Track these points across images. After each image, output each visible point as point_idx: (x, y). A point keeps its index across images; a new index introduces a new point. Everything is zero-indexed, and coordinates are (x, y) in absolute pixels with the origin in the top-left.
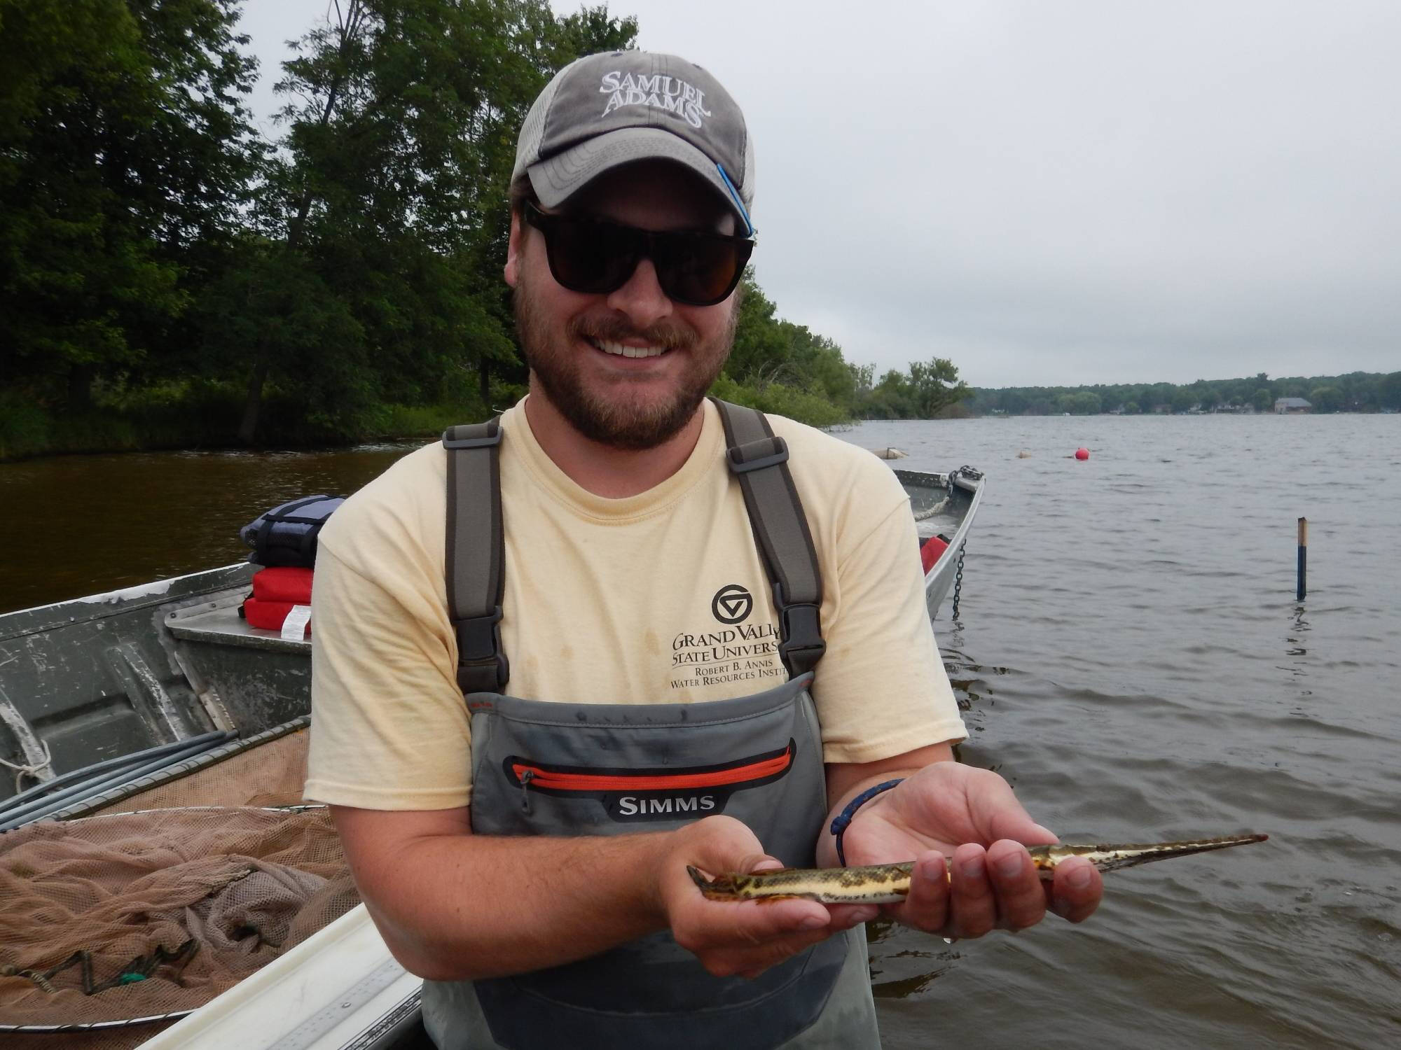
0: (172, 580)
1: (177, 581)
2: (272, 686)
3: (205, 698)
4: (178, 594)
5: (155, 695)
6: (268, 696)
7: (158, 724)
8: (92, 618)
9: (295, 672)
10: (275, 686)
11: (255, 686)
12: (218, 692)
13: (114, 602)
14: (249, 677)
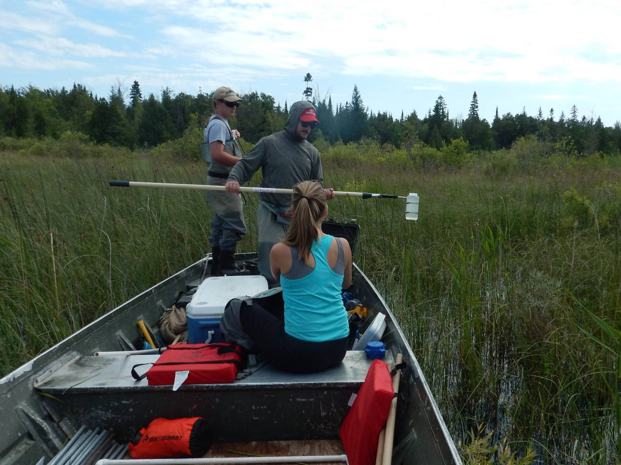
0: (32, 361)
1: (34, 361)
2: (108, 411)
3: (62, 424)
4: (37, 368)
5: (45, 429)
6: (105, 417)
7: (47, 446)
8: (5, 392)
9: (124, 402)
10: (110, 411)
11: (97, 413)
12: (69, 419)
13: (12, 380)
14: (94, 408)
